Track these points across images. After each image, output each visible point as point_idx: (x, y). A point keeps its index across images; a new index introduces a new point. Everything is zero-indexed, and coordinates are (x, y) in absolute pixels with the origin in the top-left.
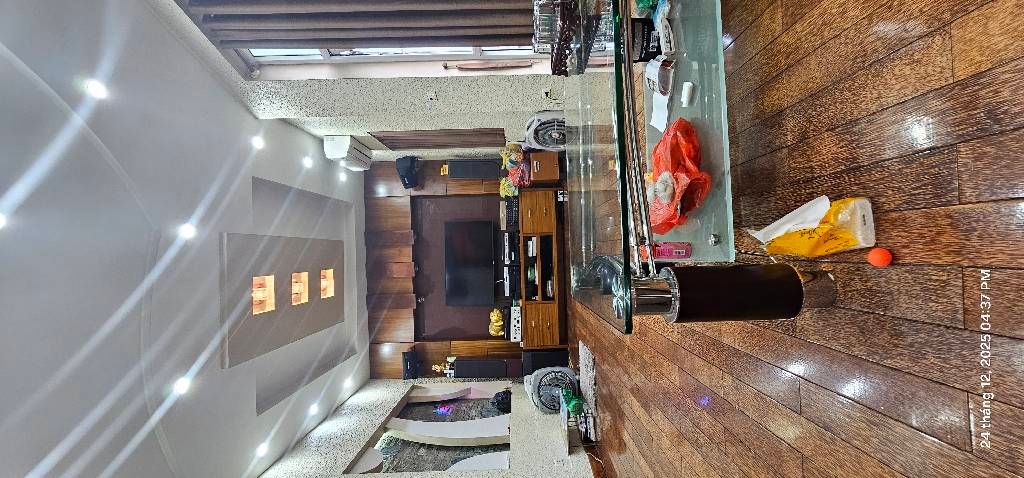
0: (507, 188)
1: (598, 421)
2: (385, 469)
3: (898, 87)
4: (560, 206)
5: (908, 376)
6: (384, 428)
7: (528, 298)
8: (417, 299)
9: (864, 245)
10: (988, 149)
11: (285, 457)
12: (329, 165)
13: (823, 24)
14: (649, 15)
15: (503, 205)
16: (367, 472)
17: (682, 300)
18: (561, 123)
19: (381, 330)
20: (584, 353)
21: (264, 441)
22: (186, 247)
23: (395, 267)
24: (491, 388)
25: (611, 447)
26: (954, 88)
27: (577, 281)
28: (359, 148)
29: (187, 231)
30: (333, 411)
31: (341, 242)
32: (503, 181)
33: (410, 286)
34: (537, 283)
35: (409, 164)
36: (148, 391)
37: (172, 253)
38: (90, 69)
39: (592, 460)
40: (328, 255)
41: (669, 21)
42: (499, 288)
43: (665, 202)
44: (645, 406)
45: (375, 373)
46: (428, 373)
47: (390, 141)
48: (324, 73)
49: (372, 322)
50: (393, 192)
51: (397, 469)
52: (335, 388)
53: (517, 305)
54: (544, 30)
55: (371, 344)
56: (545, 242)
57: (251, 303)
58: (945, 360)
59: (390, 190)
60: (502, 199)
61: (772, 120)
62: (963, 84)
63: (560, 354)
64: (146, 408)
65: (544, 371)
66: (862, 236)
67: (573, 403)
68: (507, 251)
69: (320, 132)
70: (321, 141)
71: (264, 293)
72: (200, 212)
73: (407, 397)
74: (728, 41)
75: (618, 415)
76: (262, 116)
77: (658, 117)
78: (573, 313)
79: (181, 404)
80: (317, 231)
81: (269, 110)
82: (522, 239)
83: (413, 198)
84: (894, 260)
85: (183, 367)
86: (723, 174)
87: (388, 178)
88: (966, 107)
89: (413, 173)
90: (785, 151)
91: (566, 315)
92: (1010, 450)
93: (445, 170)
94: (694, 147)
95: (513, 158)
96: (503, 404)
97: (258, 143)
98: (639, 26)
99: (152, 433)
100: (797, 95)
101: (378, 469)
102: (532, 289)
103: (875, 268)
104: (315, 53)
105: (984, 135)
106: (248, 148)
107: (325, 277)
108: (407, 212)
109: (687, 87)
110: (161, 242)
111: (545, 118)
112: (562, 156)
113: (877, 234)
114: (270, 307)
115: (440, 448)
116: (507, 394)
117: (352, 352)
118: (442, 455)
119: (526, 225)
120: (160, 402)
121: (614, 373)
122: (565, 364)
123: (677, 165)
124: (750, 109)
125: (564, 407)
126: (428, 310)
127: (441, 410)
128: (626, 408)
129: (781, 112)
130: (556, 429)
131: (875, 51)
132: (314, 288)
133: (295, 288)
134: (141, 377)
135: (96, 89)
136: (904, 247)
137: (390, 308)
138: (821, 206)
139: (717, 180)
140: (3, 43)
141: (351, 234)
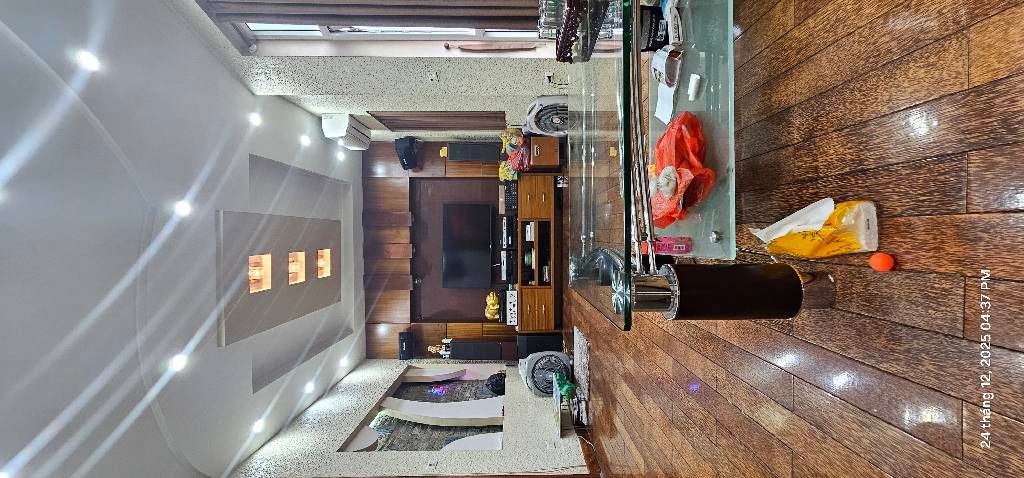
0: (506, 172)
1: (590, 406)
2: (379, 447)
3: (910, 90)
4: (559, 192)
5: (902, 381)
6: (379, 407)
7: (525, 283)
8: (414, 280)
9: (865, 248)
10: (999, 159)
11: (282, 433)
12: (328, 144)
13: (837, 20)
14: (657, 3)
15: (502, 189)
16: (362, 451)
17: (681, 297)
18: (564, 108)
19: (376, 311)
20: (579, 339)
21: (260, 418)
22: (183, 226)
23: (393, 249)
24: (486, 370)
25: (604, 431)
26: (968, 95)
27: (575, 271)
28: (357, 127)
29: (183, 208)
30: (329, 389)
31: (340, 222)
32: (503, 164)
33: (408, 266)
34: (534, 267)
35: (408, 144)
36: (144, 368)
37: (167, 231)
38: (81, 39)
39: (583, 442)
40: (325, 235)
41: (678, 9)
42: (496, 272)
43: (667, 196)
44: (638, 395)
45: (371, 352)
46: (423, 354)
47: (389, 122)
48: (323, 50)
49: (368, 301)
50: (392, 174)
51: (391, 447)
52: (330, 368)
53: (513, 289)
54: (550, 15)
55: (367, 324)
56: (543, 228)
57: (247, 283)
58: (941, 368)
59: (388, 171)
60: (501, 183)
61: (778, 117)
62: (978, 91)
63: (554, 338)
64: (142, 382)
65: (539, 354)
66: (865, 240)
67: (566, 387)
68: (505, 235)
69: (318, 110)
70: (320, 119)
71: (261, 271)
72: (195, 188)
73: (402, 376)
74: (738, 31)
75: (611, 400)
76: (259, 93)
77: (663, 109)
78: (569, 299)
79: (176, 381)
80: (314, 211)
81: (265, 87)
82: (519, 224)
83: (412, 180)
84: (896, 265)
85: (178, 345)
86: (728, 170)
87: (387, 158)
88: (981, 114)
89: (412, 154)
90: (791, 149)
91: (562, 301)
92: (1001, 459)
93: (444, 152)
94: (699, 140)
95: (513, 142)
96: (497, 386)
97: (255, 119)
98: (647, 13)
99: (149, 407)
100: (806, 93)
101: (372, 448)
102: (528, 273)
103: (875, 272)
104: (315, 30)
105: (996, 144)
106: (246, 125)
107: (322, 257)
108: (404, 194)
109: (694, 79)
110: (156, 219)
111: (547, 102)
112: (563, 141)
113: (880, 239)
114: (267, 286)
115: (436, 428)
116: (501, 376)
117: (349, 331)
118: (436, 434)
119: (524, 210)
120: (156, 378)
121: (608, 359)
122: (560, 349)
123: (681, 160)
124: (756, 105)
125: (557, 391)
126: (425, 291)
127: (435, 391)
128: (618, 394)
129: (788, 109)
130: (548, 413)
131: (890, 51)
132: (311, 269)
133: (292, 268)
134: (136, 354)
135: (88, 61)
136: (907, 253)
137: (386, 289)
138: (825, 208)
139: (721, 177)
140: (3, 21)
141: (348, 214)
